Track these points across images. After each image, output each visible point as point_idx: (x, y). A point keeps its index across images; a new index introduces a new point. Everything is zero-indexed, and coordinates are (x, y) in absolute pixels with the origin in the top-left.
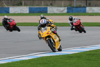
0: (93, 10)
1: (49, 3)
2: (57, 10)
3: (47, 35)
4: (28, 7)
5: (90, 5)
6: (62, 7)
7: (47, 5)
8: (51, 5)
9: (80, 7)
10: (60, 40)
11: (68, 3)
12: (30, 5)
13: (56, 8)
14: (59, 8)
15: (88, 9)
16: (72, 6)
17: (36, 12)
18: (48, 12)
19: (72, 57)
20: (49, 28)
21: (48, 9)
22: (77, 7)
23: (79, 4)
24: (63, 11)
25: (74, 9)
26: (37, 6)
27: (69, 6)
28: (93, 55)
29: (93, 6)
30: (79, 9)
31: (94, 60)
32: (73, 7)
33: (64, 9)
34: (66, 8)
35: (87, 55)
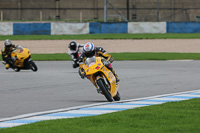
0: (142, 29)
1: (53, 14)
2: (71, 28)
3: (96, 71)
4: (12, 23)
5: (135, 19)
6: (79, 22)
7: (50, 19)
8: (58, 18)
9: (115, 22)
10: (117, 81)
11: (91, 15)
12: (15, 20)
13: (68, 25)
14: (73, 25)
15: (131, 26)
16: (100, 19)
17: (27, 33)
18: (52, 33)
19: (100, 121)
20: (100, 58)
21: (52, 28)
22: (109, 23)
23: (113, 16)
24: (81, 30)
25: (103, 26)
26: (30, 20)
27: (94, 21)
28: (142, 116)
29: (140, 21)
30: (114, 26)
31: (143, 127)
32: (102, 23)
33: (85, 27)
34: (88, 24)
35: (131, 116)
